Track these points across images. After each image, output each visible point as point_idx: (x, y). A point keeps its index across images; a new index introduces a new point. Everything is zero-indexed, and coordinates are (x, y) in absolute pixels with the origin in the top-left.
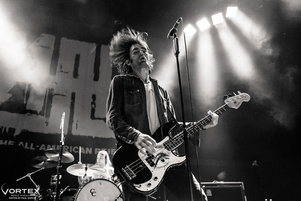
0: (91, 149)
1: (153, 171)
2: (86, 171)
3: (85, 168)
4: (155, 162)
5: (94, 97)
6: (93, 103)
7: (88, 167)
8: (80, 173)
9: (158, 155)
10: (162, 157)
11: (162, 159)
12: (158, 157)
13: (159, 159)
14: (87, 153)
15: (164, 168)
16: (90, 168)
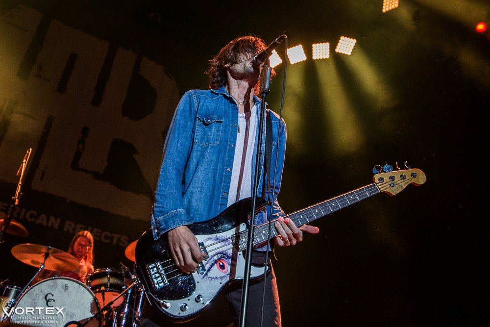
0: (59, 220)
1: (198, 282)
2: (46, 259)
3: (46, 253)
4: (207, 267)
5: (85, 131)
6: (82, 142)
7: (50, 252)
8: (34, 260)
9: (217, 254)
10: (223, 260)
11: (221, 264)
12: (215, 258)
13: (216, 262)
14: (50, 225)
15: (219, 281)
16: (54, 254)
